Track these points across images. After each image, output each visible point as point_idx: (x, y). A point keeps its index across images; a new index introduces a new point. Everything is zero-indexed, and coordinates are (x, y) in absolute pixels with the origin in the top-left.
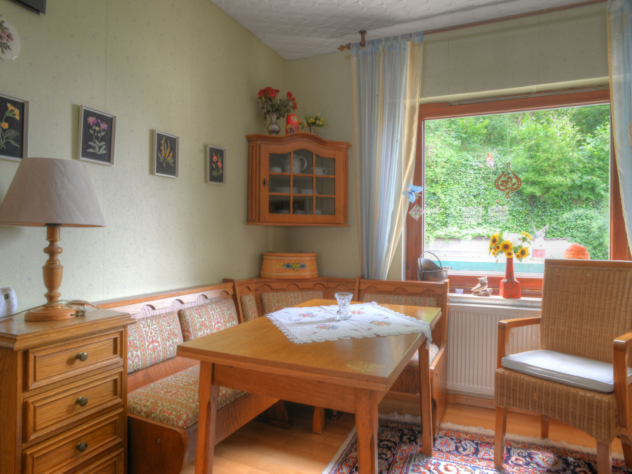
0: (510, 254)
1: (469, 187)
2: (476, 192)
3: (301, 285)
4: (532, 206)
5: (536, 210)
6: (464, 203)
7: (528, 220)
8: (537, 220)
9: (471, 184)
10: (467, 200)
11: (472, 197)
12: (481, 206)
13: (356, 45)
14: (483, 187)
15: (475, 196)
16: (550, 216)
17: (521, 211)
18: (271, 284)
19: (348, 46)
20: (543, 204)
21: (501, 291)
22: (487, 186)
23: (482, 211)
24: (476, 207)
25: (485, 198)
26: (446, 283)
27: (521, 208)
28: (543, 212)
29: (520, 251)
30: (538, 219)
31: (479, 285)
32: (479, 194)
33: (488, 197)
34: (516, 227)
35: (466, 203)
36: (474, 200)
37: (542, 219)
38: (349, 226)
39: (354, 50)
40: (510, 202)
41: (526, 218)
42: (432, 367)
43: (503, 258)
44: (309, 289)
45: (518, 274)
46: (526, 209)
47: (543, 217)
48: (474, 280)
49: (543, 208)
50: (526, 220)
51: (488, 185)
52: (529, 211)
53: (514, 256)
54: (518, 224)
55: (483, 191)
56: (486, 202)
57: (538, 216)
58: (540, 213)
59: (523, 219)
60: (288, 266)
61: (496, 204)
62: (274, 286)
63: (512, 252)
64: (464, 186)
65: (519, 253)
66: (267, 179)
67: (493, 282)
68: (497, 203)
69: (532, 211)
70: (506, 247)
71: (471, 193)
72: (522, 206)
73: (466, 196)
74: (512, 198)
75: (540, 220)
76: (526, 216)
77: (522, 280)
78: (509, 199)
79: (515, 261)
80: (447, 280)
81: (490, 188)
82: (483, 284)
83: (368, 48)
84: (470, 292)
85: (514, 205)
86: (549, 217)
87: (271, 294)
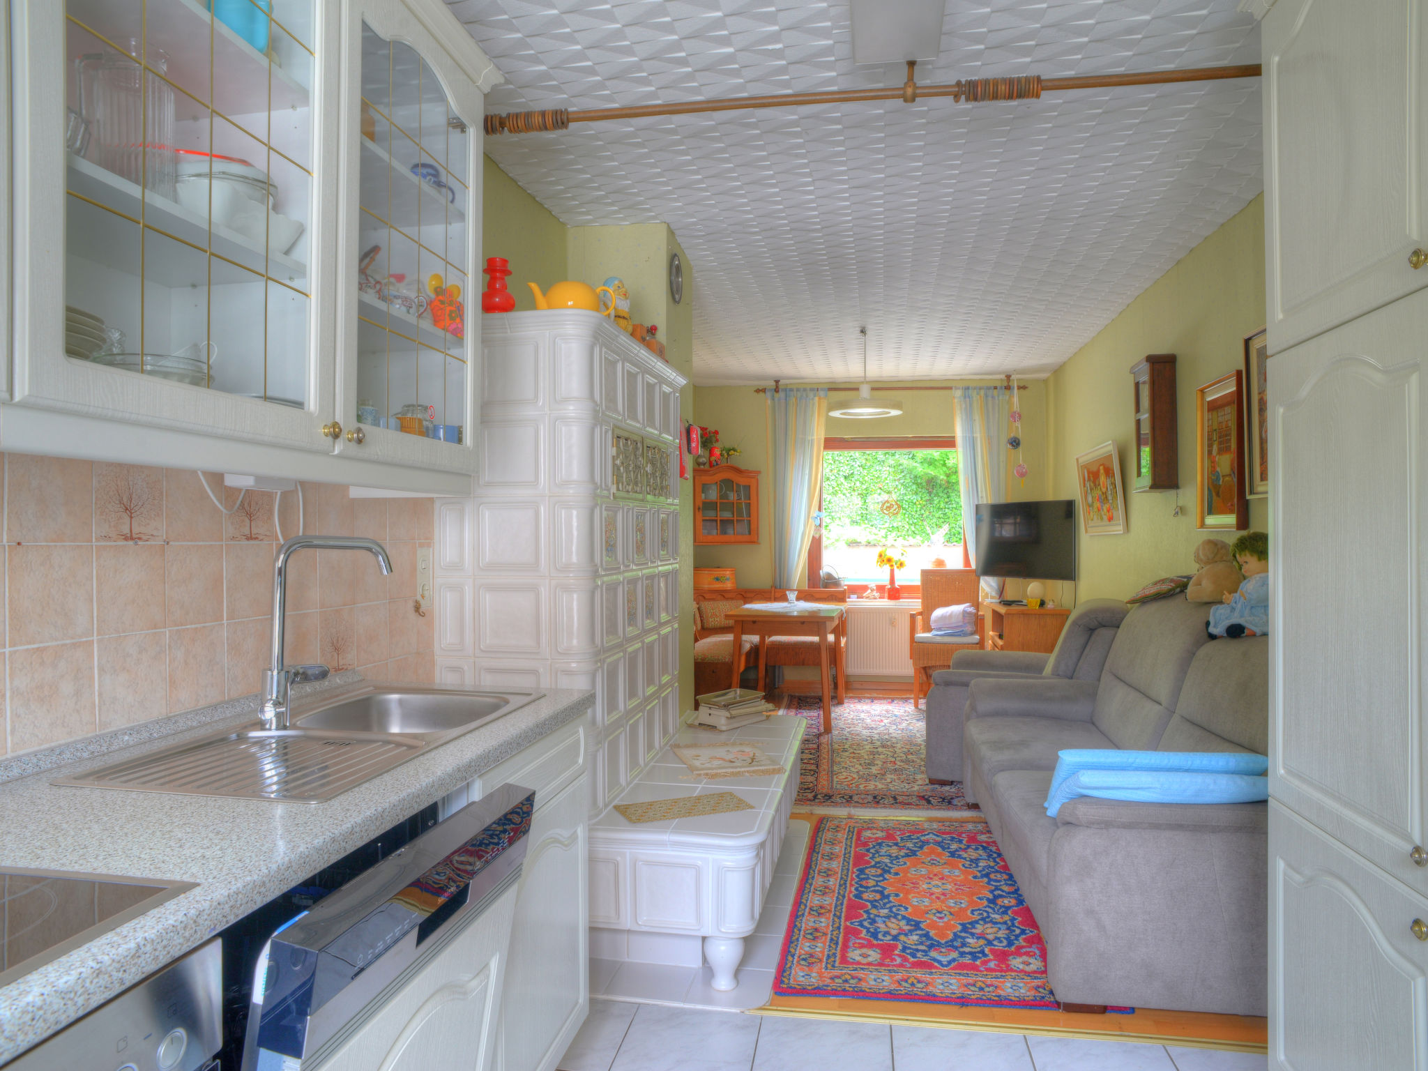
0: (892, 566)
1: (837, 462)
2: (847, 472)
3: (727, 595)
4: (930, 493)
5: (936, 500)
6: (831, 488)
7: (924, 516)
8: (937, 515)
9: (841, 458)
10: (834, 484)
11: (842, 479)
12: (856, 493)
13: (770, 390)
14: (858, 463)
15: (846, 477)
16: (956, 509)
17: (914, 501)
18: (705, 595)
19: (764, 390)
20: (946, 491)
21: (886, 595)
22: (864, 461)
23: (858, 501)
24: (848, 495)
25: (861, 480)
26: (845, 590)
27: (915, 497)
28: (947, 503)
29: (899, 563)
30: (939, 514)
31: (869, 591)
32: (852, 474)
33: (866, 478)
34: (907, 527)
35: (833, 488)
36: (846, 484)
37: (945, 514)
38: (759, 544)
39: (769, 394)
40: (900, 486)
41: (923, 511)
42: (842, 645)
43: (887, 568)
44: (732, 599)
45: (898, 583)
46: (921, 498)
47: (947, 510)
48: (865, 588)
49: (945, 496)
50: (922, 515)
51: (867, 459)
52: (927, 501)
53: (895, 567)
54: (911, 522)
55: (858, 468)
56: (864, 487)
57: (939, 509)
58: (942, 505)
59: (918, 513)
60: (717, 579)
61: (879, 491)
62: (707, 596)
63: (894, 564)
64: (831, 461)
65: (898, 565)
66: (701, 506)
67: (880, 588)
68: (880, 488)
69: (930, 501)
70: (889, 560)
71: (841, 473)
72: (916, 493)
73: (833, 477)
74: (902, 481)
75: (942, 516)
76: (922, 508)
77: (902, 587)
78: (897, 483)
79: (896, 571)
80: (846, 587)
81: (868, 464)
82: (872, 590)
83: (781, 394)
84: (862, 598)
85: (904, 492)
86: (954, 510)
87: (706, 603)
